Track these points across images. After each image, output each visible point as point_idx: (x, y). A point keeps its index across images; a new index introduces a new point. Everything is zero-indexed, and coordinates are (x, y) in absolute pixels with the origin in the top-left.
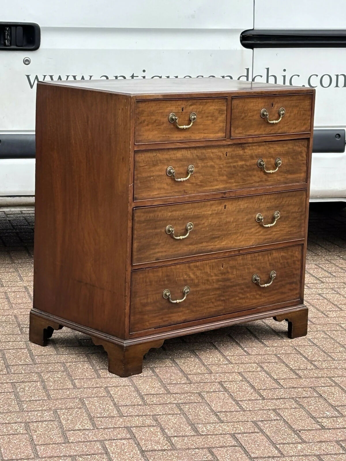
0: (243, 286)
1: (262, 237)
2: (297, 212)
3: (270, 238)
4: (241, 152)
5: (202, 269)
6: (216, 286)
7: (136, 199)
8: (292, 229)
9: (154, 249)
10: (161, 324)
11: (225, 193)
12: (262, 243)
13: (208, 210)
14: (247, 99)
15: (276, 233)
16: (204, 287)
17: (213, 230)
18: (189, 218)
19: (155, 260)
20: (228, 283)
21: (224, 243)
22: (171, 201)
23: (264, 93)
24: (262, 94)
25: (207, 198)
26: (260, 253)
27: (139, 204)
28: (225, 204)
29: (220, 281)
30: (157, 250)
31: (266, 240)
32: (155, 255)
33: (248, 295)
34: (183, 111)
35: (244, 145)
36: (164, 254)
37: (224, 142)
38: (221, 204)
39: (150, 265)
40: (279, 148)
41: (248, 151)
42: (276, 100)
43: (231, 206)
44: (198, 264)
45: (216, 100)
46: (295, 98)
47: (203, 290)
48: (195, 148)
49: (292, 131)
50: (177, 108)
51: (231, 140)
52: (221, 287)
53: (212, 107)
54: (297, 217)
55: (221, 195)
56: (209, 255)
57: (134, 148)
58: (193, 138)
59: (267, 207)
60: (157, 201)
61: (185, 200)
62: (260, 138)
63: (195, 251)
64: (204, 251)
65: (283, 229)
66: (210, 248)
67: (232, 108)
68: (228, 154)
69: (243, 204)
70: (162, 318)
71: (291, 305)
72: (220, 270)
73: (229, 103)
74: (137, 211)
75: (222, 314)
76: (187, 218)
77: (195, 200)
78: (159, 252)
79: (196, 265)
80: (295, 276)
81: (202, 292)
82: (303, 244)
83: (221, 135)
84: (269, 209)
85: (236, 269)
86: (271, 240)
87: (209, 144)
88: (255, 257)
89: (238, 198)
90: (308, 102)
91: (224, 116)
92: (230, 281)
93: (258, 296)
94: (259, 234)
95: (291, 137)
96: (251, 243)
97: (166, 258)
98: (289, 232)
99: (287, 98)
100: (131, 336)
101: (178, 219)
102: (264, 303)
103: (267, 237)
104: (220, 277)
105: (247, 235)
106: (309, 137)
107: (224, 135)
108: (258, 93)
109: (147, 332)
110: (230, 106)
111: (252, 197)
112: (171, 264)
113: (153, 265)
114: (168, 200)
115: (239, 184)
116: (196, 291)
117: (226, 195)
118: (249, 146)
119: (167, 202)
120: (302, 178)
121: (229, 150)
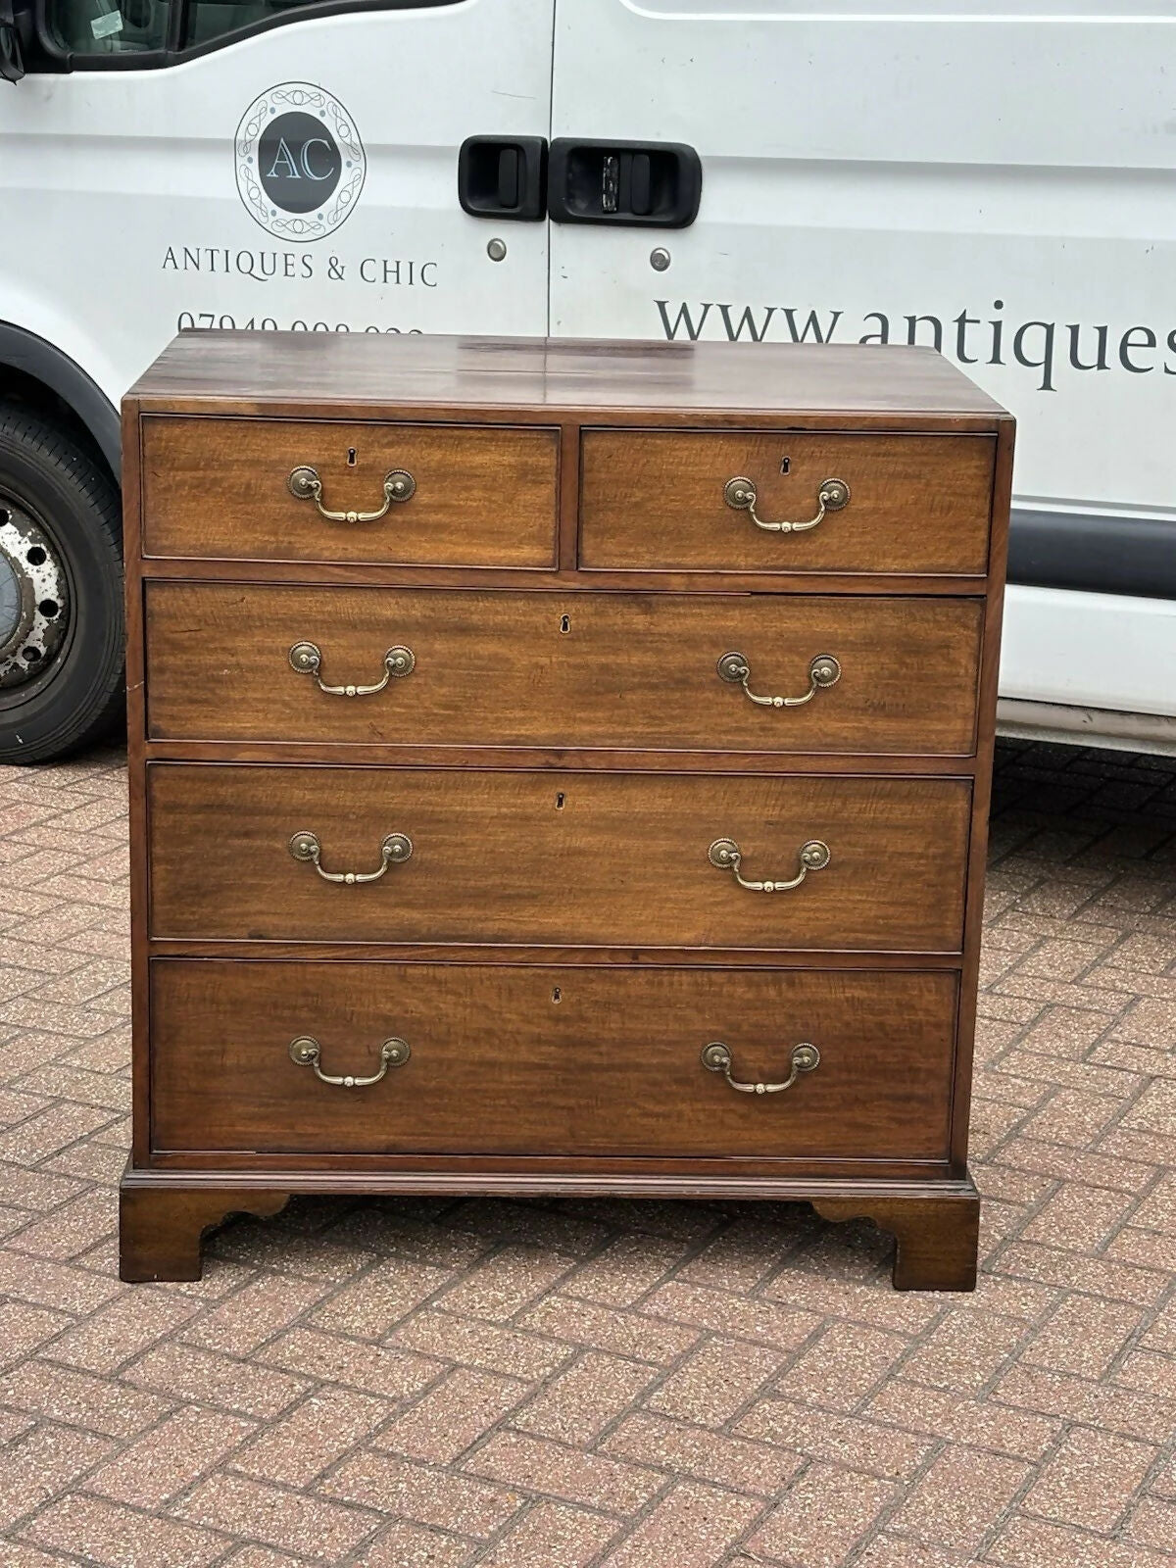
0: (659, 1076)
1: (740, 921)
2: (921, 856)
3: (787, 931)
4: (640, 621)
5: (462, 991)
6: (524, 1055)
7: (158, 733)
8: (891, 910)
9: (239, 900)
10: (286, 1144)
11: (559, 754)
12: (745, 943)
13: (480, 801)
14: (661, 438)
15: (811, 914)
16: (476, 1053)
17: (509, 870)
18: (393, 818)
19: (245, 934)
20: (583, 1056)
21: (557, 921)
22: (305, 757)
23: (743, 422)
24: (731, 422)
25: (475, 761)
26: (739, 976)
27: (168, 752)
28: (561, 790)
29: (549, 1043)
30: (255, 906)
31: (765, 936)
32: (247, 920)
33: (682, 1106)
34: (352, 461)
35: (654, 598)
36: (289, 923)
37: (548, 579)
38: (536, 787)
39: (228, 950)
40: (824, 623)
41: (672, 622)
42: (807, 447)
43: (584, 801)
44: (441, 973)
45: (501, 434)
46: (901, 447)
47: (472, 1063)
48: (418, 591)
49: (890, 565)
50: (326, 449)
51: (581, 577)
52: (551, 1063)
53: (492, 458)
54: (921, 874)
55: (542, 759)
56: (490, 950)
57: (138, 567)
58: (402, 554)
59: (768, 823)
60: (249, 748)
61: (375, 758)
62: (726, 580)
63: (424, 931)
64: (463, 933)
65: (850, 905)
66: (493, 927)
67: (586, 464)
68: (572, 623)
69: (644, 801)
70: (292, 1127)
71: (897, 1172)
72: (548, 1007)
73: (571, 446)
74: (163, 771)
75: (560, 1151)
76: (382, 818)
77: (421, 761)
78: (261, 913)
79: (434, 977)
80: (922, 1076)
81: (468, 1068)
82: (961, 971)
83: (532, 554)
84: (774, 827)
85: (622, 1012)
86: (789, 936)
87: (482, 580)
88: (711, 983)
89: (622, 777)
90: (975, 463)
91: (547, 492)
92: (595, 1049)
93: (731, 1119)
94: (728, 909)
95: (887, 587)
96: (688, 936)
97: (296, 935)
98: (881, 922)
99: (864, 445)
100: (156, 1160)
101: (344, 817)
102: (764, 1148)
103: (766, 923)
104: (546, 1029)
105: (669, 905)
106: (984, 593)
107: (549, 554)
108: (707, 421)
109: (223, 1158)
110: (571, 460)
111: (690, 778)
112: (322, 956)
113: (240, 951)
114: (301, 751)
115: (628, 729)
116: (440, 1062)
117: (565, 761)
118: (674, 604)
119: (291, 756)
120: (952, 738)
121: (572, 607)
